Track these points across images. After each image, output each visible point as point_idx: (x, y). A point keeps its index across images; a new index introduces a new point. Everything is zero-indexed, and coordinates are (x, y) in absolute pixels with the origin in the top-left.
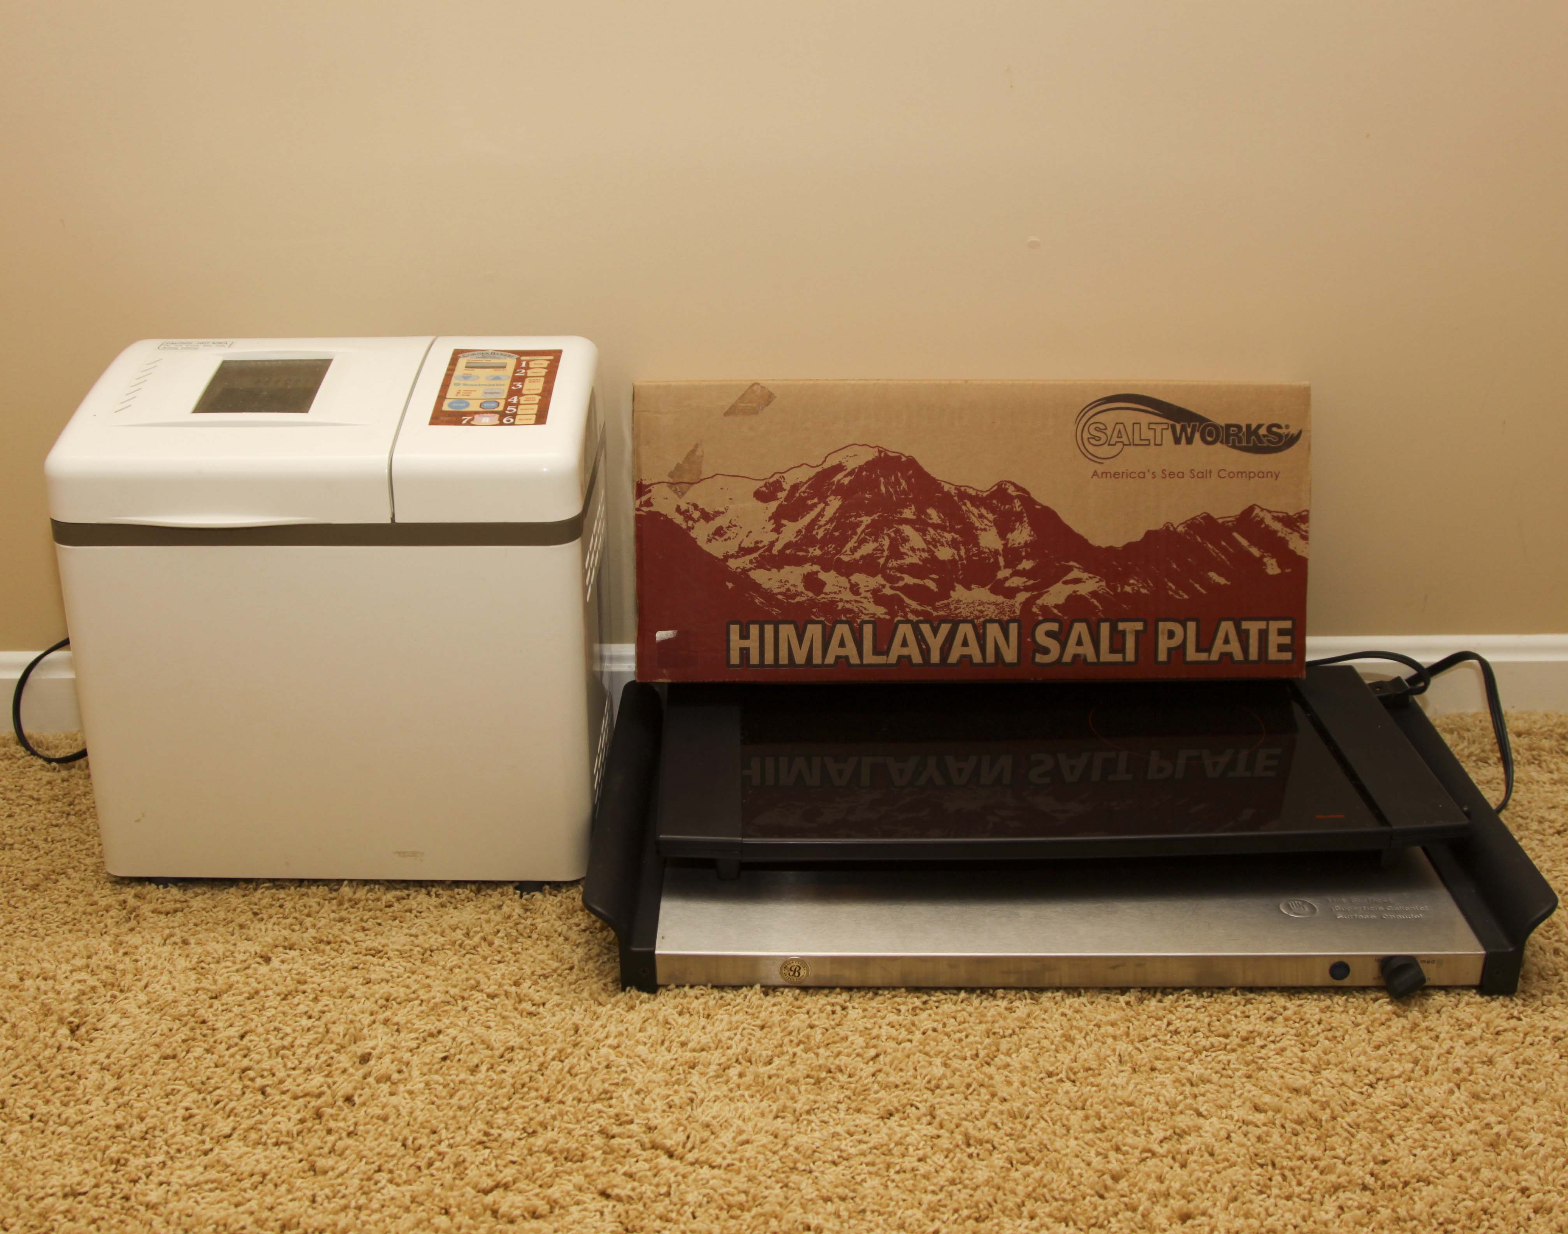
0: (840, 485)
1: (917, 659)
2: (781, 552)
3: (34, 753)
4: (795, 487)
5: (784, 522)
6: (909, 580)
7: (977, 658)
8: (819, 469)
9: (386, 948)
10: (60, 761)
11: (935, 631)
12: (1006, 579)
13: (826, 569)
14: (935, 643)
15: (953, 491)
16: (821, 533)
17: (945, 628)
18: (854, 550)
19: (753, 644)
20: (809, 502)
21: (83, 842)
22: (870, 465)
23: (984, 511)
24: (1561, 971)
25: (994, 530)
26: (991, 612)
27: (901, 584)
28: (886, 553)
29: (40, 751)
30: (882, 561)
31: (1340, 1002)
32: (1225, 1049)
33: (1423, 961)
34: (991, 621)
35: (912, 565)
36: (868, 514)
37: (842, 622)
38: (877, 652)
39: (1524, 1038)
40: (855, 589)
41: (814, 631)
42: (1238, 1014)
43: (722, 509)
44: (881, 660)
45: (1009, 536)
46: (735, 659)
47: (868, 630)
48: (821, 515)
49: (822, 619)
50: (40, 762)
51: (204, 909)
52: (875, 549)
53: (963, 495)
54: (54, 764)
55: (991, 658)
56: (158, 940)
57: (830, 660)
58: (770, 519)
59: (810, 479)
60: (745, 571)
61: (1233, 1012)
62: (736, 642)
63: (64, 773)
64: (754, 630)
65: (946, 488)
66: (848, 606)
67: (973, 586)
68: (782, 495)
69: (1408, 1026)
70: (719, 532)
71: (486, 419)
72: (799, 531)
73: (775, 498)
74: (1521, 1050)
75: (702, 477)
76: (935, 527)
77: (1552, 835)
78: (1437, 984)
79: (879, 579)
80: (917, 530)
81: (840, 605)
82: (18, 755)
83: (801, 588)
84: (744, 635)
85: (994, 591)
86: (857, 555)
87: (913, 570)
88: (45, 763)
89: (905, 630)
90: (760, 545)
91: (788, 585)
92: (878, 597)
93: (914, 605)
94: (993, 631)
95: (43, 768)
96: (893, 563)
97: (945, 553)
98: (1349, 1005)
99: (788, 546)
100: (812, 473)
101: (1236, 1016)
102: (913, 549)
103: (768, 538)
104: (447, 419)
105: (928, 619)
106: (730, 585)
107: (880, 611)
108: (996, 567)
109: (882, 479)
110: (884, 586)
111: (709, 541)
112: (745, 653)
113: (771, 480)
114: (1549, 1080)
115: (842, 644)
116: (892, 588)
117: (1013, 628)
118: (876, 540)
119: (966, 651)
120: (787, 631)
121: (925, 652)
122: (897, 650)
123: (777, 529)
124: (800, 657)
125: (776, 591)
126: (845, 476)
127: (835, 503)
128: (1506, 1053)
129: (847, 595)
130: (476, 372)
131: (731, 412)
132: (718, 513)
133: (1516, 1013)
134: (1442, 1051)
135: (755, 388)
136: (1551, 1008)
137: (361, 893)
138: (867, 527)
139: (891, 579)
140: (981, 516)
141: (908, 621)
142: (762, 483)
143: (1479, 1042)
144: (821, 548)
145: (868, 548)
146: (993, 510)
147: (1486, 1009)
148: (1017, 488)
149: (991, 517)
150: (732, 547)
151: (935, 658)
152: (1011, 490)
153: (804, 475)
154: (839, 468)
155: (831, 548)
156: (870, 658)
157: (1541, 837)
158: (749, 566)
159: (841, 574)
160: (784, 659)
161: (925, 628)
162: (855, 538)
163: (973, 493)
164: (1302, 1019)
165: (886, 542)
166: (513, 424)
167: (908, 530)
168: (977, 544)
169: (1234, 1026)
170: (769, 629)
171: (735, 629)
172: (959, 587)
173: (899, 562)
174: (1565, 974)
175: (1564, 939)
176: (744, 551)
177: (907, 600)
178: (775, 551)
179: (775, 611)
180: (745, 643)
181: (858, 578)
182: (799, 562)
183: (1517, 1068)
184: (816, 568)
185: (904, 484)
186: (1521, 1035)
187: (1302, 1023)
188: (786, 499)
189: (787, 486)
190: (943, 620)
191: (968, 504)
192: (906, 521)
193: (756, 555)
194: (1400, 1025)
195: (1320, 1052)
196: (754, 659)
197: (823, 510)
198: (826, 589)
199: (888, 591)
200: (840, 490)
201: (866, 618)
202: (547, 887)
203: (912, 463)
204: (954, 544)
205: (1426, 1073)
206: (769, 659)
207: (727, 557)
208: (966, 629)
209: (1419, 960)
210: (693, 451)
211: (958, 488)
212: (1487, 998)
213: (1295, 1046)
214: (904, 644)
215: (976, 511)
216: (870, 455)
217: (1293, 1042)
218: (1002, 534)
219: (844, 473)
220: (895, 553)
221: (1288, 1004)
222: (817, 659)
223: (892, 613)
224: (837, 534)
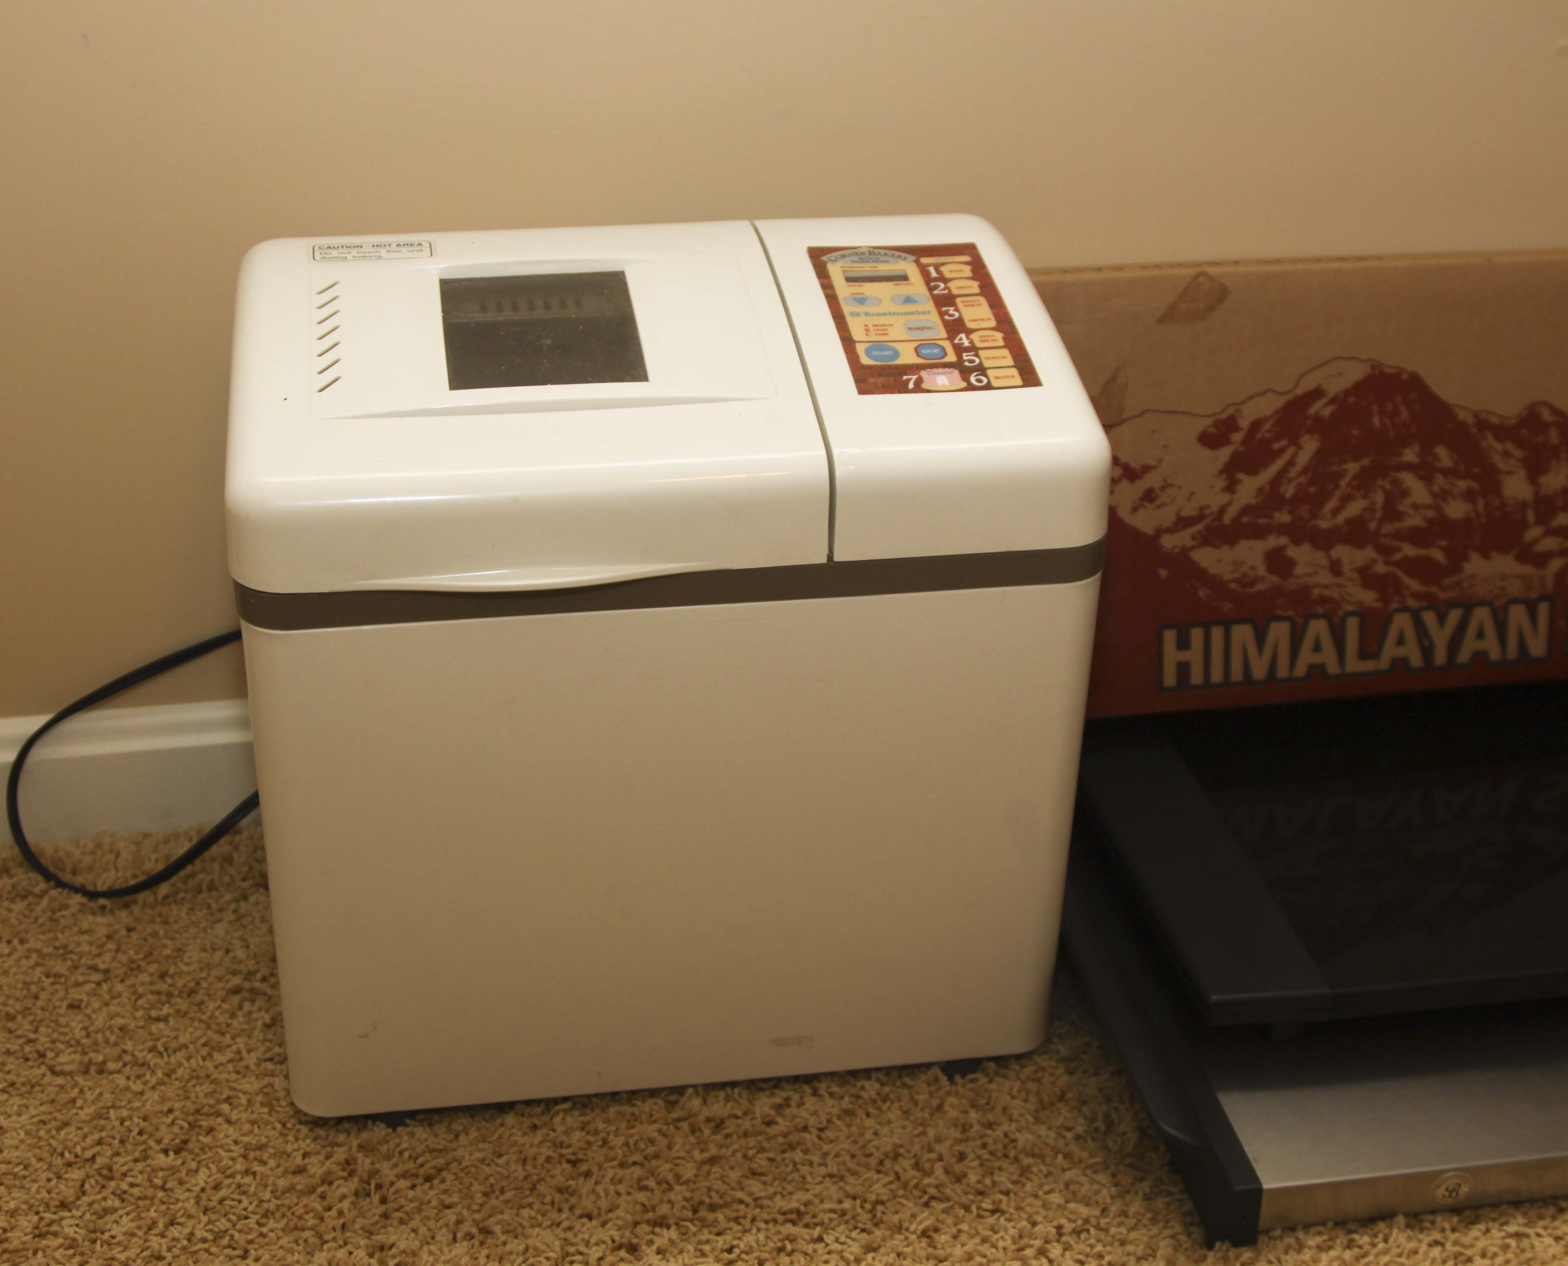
0: (1317, 418)
1: (1416, 660)
2: (1236, 520)
3: (60, 884)
4: (1256, 425)
5: (1240, 476)
6: (1409, 550)
7: (1495, 654)
8: (1289, 397)
9: (811, 1208)
10: (111, 894)
11: (1441, 619)
12: (1536, 541)
13: (1297, 541)
14: (1440, 636)
15: (1470, 420)
16: (1289, 490)
17: (1454, 616)
18: (1335, 512)
19: (1194, 656)
20: (1276, 446)
21: (220, 1048)
22: (1359, 388)
23: (1510, 447)
25: (1522, 474)
26: (1515, 589)
27: (1398, 556)
28: (1379, 515)
29: (68, 877)
30: (1373, 525)
34: (1515, 601)
35: (1414, 530)
36: (1356, 459)
37: (1317, 616)
38: (1363, 655)
40: (1335, 568)
41: (1279, 632)
43: (1153, 463)
44: (1369, 666)
45: (1543, 480)
46: (1170, 679)
47: (1352, 626)
48: (1291, 463)
49: (1290, 613)
50: (78, 899)
51: (482, 1161)
52: (1365, 509)
53: (1483, 424)
54: (102, 901)
55: (1512, 652)
56: (443, 1236)
57: (1300, 670)
58: (1221, 472)
59: (1277, 412)
60: (1185, 551)
62: (1171, 655)
63: (124, 916)
64: (1197, 635)
65: (1462, 415)
66: (1327, 593)
67: (1494, 554)
68: (1237, 437)
70: (1149, 496)
71: (942, 379)
72: (1260, 490)
73: (1227, 442)
75: (1125, 416)
76: (1445, 472)
79: (1369, 552)
80: (1421, 478)
81: (1316, 592)
82: (37, 890)
83: (1262, 571)
84: (1183, 644)
85: (1521, 558)
86: (1341, 519)
87: (1415, 536)
88: (84, 900)
89: (1401, 622)
90: (1207, 512)
91: (1245, 569)
92: (1367, 578)
93: (1414, 585)
94: (1517, 614)
95: (83, 909)
96: (1388, 528)
97: (1456, 510)
99: (1246, 510)
100: (1279, 402)
102: (1415, 506)
103: (1216, 500)
104: (880, 381)
105: (1434, 604)
106: (1163, 573)
107: (1369, 597)
108: (1524, 525)
109: (1375, 408)
110: (1374, 561)
111: (1135, 510)
112: (1183, 669)
113: (1224, 416)
115: (1317, 648)
116: (1387, 563)
117: (1543, 609)
118: (1365, 496)
119: (1480, 645)
120: (1242, 633)
121: (1427, 651)
122: (1390, 651)
123: (1231, 487)
124: (1259, 671)
125: (1227, 577)
126: (1326, 405)
127: (1310, 445)
129: (1325, 577)
130: (869, 289)
131: (1168, 317)
132: (1146, 469)
135: (1201, 279)
137: (718, 1108)
138: (1355, 477)
139: (1385, 551)
140: (1506, 454)
141: (1405, 609)
142: (1209, 422)
144: (1291, 512)
145: (1355, 508)
146: (1520, 443)
148: (1555, 411)
149: (1518, 453)
150: (1166, 517)
151: (1440, 657)
152: (1546, 415)
153: (1268, 406)
154: (1317, 393)
155: (1304, 510)
156: (1354, 665)
158: (1189, 543)
159: (1317, 547)
160: (1237, 674)
161: (1429, 618)
162: (1337, 495)
163: (1495, 420)
165: (1379, 498)
166: (988, 387)
167: (1409, 479)
168: (1499, 494)
170: (1217, 633)
171: (1170, 637)
172: (1475, 557)
173: (1397, 525)
176: (1183, 523)
177: (1407, 580)
178: (1227, 519)
179: (1227, 607)
180: (1184, 656)
181: (1341, 552)
182: (1259, 533)
184: (1283, 540)
185: (1404, 414)
188: (1244, 442)
189: (1244, 424)
190: (1452, 604)
191: (1490, 437)
192: (1408, 467)
193: (1200, 527)
196: (1197, 677)
197: (1294, 456)
198: (1298, 570)
199: (1380, 568)
200: (1319, 427)
201: (1349, 608)
202: (992, 1065)
203: (1416, 382)
204: (1469, 496)
206: (1217, 676)
207: (1159, 532)
208: (1482, 615)
210: (1113, 379)
211: (1476, 415)
214: (1401, 641)
215: (1498, 446)
216: (1356, 373)
218: (1533, 476)
219: (1324, 401)
220: (1392, 513)
222: (1282, 672)
223: (1385, 599)
224: (1312, 490)
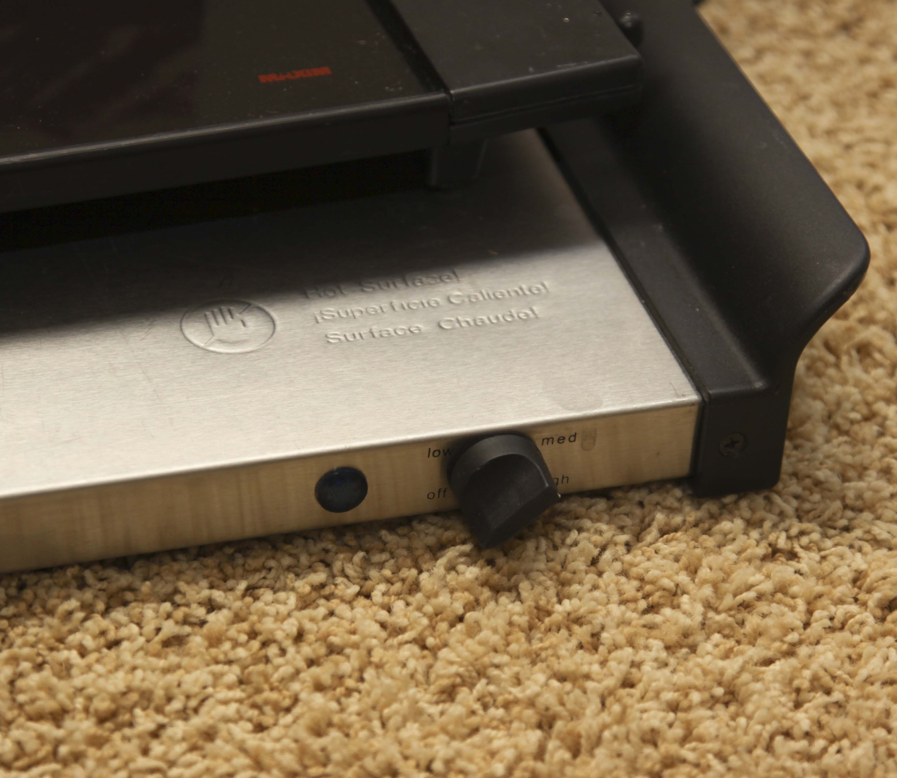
24: (880, 407)
31: (350, 571)
32: (54, 755)
33: (548, 440)
39: (810, 612)
42: (89, 642)
61: (74, 639)
69: (523, 620)
74: (803, 651)
77: (830, 35)
78: (590, 485)
98: (373, 573)
101: (83, 652)
114: (881, 733)
128: (768, 662)
133: (782, 542)
134: (610, 682)
136: (867, 515)
143: (699, 637)
147: (710, 542)
157: (802, 44)
164: (253, 634)
169: (78, 681)
174: (890, 411)
175: (881, 315)
183: (798, 705)
186: (801, 605)
187: (255, 644)
194: (500, 622)
195: (303, 734)
205: (576, 753)
209: (537, 438)
212: (711, 506)
213: (239, 718)
217: (232, 709)
221: (218, 595)
